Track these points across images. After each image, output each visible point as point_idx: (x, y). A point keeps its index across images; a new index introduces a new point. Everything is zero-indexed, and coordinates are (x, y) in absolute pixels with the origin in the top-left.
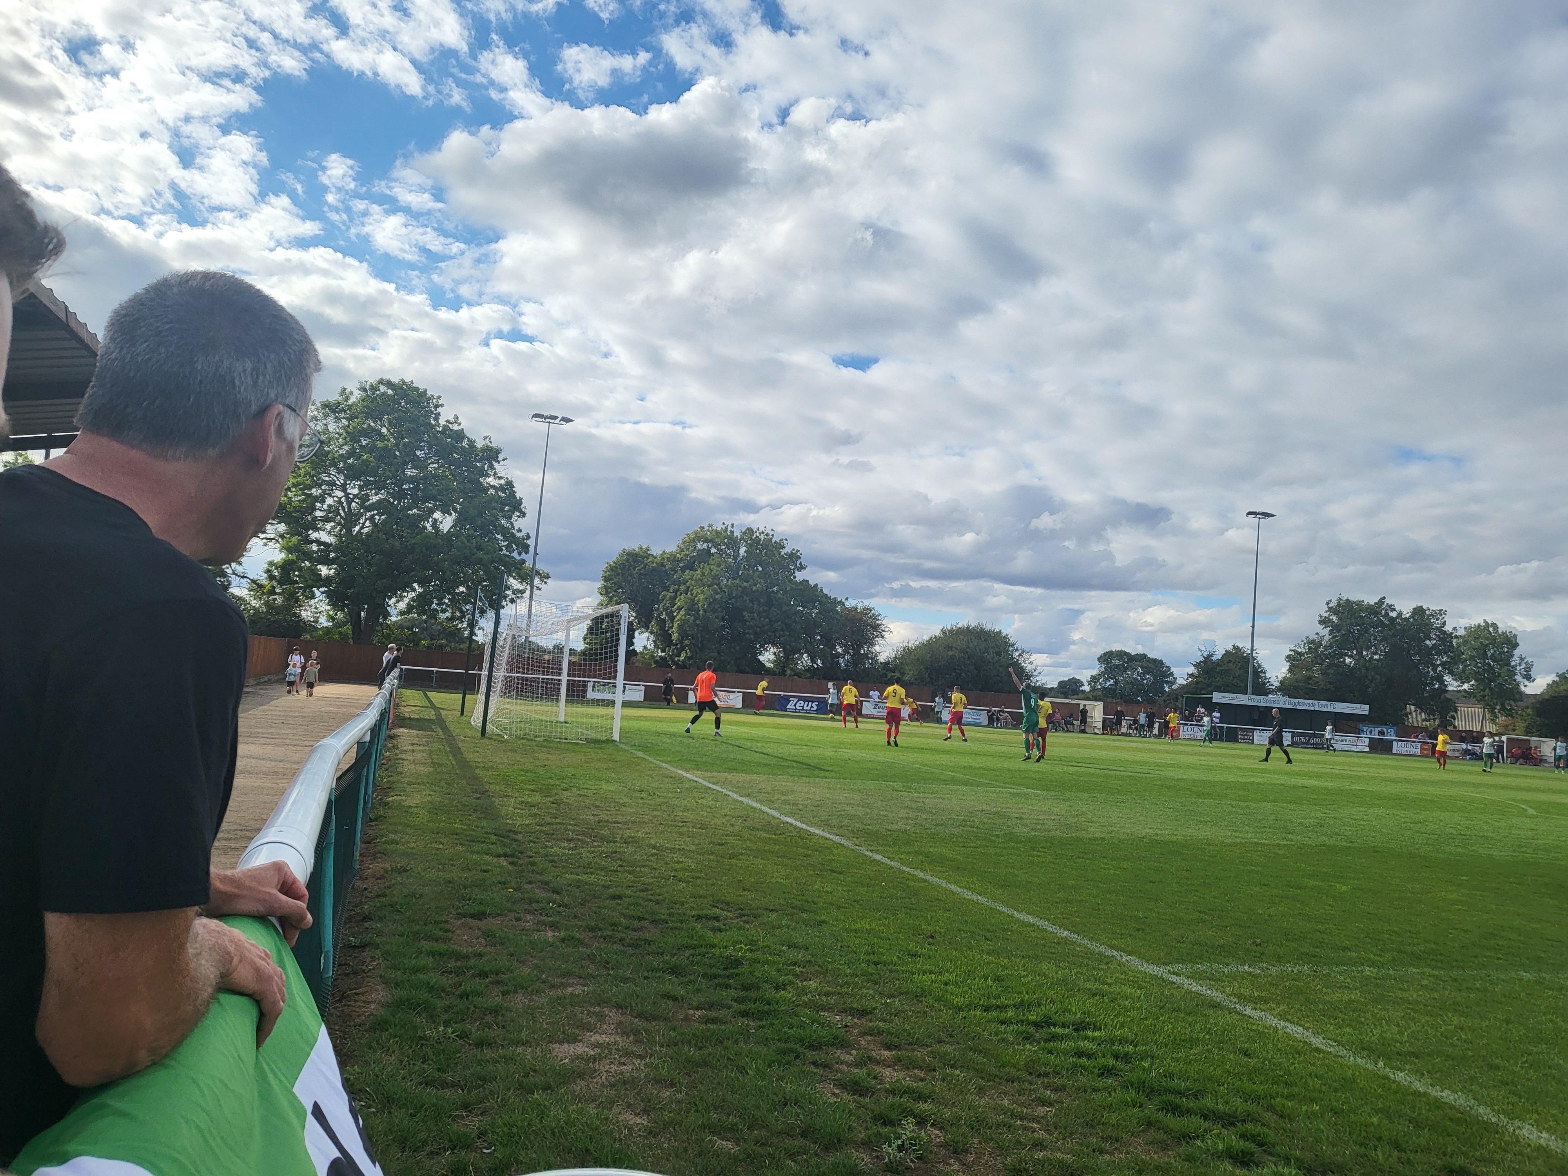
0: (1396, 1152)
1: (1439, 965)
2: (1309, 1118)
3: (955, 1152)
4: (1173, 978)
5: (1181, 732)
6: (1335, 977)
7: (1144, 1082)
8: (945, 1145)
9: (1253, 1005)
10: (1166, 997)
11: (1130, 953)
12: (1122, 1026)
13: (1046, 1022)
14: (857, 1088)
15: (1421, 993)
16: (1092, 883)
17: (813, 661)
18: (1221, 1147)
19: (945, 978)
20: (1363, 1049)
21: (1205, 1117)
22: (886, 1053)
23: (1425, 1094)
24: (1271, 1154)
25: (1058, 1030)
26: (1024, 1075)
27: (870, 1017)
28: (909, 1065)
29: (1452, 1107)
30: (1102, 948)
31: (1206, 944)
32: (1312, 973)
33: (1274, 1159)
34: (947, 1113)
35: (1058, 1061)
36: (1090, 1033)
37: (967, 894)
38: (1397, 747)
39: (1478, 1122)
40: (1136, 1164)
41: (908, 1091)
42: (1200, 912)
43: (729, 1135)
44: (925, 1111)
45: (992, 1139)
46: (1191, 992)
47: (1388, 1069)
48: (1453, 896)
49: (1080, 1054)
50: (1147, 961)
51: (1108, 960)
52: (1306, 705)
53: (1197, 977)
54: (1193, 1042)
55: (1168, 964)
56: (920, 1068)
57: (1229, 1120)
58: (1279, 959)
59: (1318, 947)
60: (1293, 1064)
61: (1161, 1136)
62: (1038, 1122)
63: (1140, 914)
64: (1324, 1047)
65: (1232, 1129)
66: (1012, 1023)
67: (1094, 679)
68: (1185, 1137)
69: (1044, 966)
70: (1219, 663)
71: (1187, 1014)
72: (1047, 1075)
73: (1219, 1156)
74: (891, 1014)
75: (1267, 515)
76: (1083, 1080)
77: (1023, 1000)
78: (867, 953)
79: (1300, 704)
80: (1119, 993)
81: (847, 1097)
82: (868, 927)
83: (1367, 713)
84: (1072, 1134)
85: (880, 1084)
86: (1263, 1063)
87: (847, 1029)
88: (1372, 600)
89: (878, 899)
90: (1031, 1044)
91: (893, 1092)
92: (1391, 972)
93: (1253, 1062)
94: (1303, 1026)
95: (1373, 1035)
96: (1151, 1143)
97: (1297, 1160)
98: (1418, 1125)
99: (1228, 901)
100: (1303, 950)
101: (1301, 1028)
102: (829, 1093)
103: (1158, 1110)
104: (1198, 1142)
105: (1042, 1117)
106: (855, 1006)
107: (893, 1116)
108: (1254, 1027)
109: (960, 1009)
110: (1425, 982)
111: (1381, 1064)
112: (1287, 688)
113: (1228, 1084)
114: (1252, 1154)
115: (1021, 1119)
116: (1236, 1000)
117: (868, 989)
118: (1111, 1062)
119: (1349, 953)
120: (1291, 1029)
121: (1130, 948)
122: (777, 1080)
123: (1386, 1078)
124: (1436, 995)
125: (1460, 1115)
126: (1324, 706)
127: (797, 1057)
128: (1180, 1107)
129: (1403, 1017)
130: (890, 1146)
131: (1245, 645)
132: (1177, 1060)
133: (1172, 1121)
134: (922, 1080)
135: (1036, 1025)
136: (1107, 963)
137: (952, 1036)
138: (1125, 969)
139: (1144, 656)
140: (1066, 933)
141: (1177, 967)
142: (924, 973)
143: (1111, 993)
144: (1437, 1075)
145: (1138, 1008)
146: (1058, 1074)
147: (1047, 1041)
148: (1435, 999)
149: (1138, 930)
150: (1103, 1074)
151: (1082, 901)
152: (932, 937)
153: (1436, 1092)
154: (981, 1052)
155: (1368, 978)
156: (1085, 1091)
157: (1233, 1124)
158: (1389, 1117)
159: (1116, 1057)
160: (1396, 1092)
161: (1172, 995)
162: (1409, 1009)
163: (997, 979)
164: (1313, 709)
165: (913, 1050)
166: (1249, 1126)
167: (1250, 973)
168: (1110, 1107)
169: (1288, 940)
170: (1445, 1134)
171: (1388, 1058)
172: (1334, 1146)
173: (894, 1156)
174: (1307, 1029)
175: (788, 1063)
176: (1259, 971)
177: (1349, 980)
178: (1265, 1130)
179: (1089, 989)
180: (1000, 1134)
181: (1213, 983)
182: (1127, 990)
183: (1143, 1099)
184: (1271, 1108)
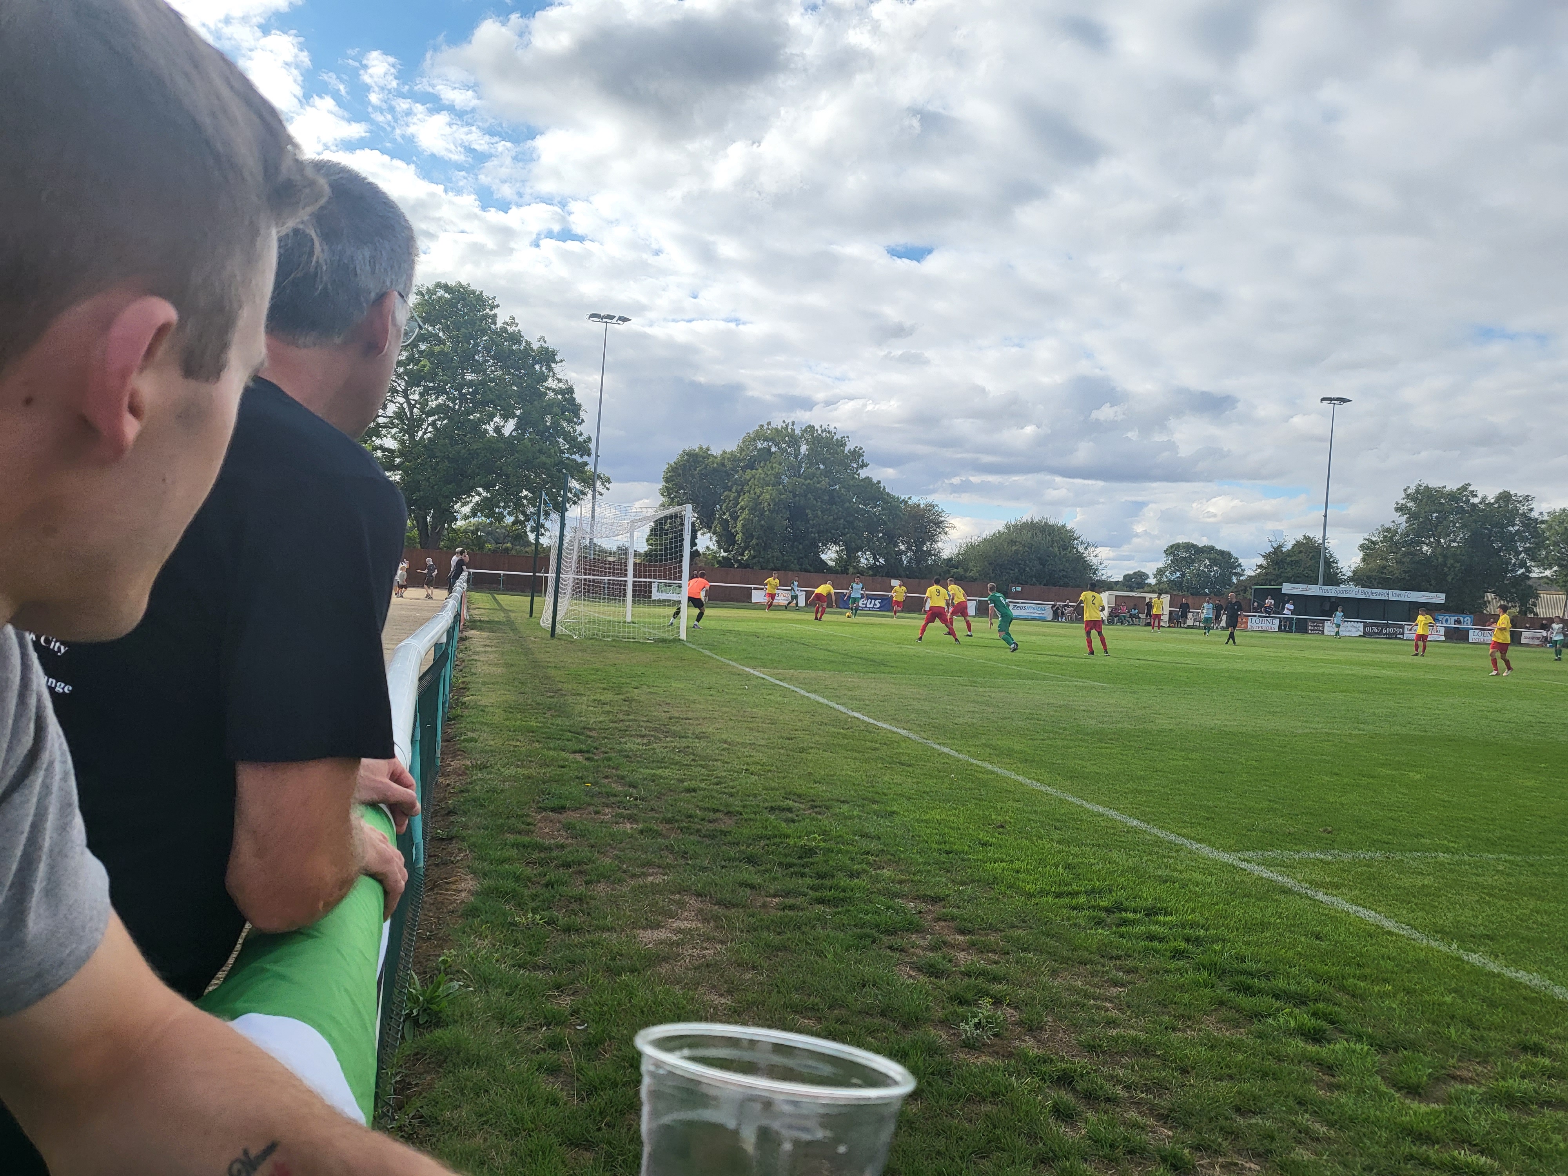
0: (1469, 1030)
1: (1515, 850)
2: (1381, 997)
3: (1030, 1030)
4: (1244, 865)
5: (1249, 624)
6: (1408, 863)
7: (1216, 964)
8: (1021, 1023)
9: (1325, 890)
10: (1237, 883)
11: (1200, 841)
12: (1193, 911)
13: (1117, 908)
14: (933, 971)
15: (1496, 878)
16: (1160, 774)
17: (875, 558)
18: (1293, 1024)
19: (1017, 865)
20: (1436, 932)
21: (1277, 997)
22: (960, 938)
23: (1499, 975)
24: (1342, 1031)
25: (1130, 916)
26: (1096, 958)
27: (943, 903)
28: (983, 949)
29: (1527, 987)
30: (1172, 837)
31: (1277, 832)
32: (1385, 859)
33: (1346, 1036)
34: (1022, 993)
35: (1129, 944)
36: (1161, 918)
37: (1036, 785)
38: (1473, 636)
39: (1553, 1001)
40: (1209, 1040)
41: (983, 973)
42: (1270, 801)
43: (810, 1014)
44: (999, 992)
45: (1066, 1018)
46: (1262, 878)
47: (1462, 951)
48: (1530, 783)
49: (1151, 938)
50: (1218, 849)
51: (1179, 848)
52: (1379, 594)
53: (1267, 863)
54: (1264, 926)
55: (1238, 851)
56: (994, 952)
57: (1300, 1000)
58: (1351, 846)
59: (1390, 834)
60: (1365, 946)
61: (1232, 1014)
62: (1111, 1001)
63: (1210, 804)
64: (1396, 931)
65: (1304, 1008)
66: (1083, 908)
67: (1160, 572)
68: (1256, 1015)
69: (1115, 855)
70: (1289, 553)
71: (1259, 899)
72: (1119, 957)
73: (1291, 1033)
74: (964, 901)
75: (1342, 400)
76: (1155, 962)
77: (1093, 888)
78: (938, 843)
79: (1372, 594)
80: (1190, 880)
81: (921, 978)
82: (938, 817)
83: (1443, 602)
84: (1144, 1013)
85: (955, 966)
86: (1335, 945)
87: (921, 915)
88: (1452, 486)
89: (948, 791)
90: (1102, 928)
91: (968, 974)
92: (1466, 858)
93: (1324, 944)
94: (1375, 910)
95: (1447, 919)
96: (1223, 1021)
97: (1370, 1037)
98: (1492, 1005)
99: (1299, 790)
100: (1375, 837)
101: (1373, 913)
102: (905, 976)
103: (1230, 990)
104: (1270, 1021)
105: (1115, 997)
106: (928, 893)
107: (969, 996)
108: (1326, 912)
109: (1031, 895)
110: (1501, 868)
111: (1455, 946)
112: (1360, 578)
113: (1300, 965)
114: (1324, 1031)
115: (1094, 999)
116: (1308, 885)
117: (941, 876)
118: (1183, 945)
119: (1422, 840)
120: (1363, 913)
121: (1200, 837)
122: (855, 963)
123: (1459, 959)
124: (1512, 880)
125: (1535, 995)
126: (1398, 595)
127: (873, 942)
128: (1251, 988)
129: (1478, 901)
130: (967, 1024)
131: (1317, 535)
132: (1248, 943)
133: (1243, 1001)
134: (996, 963)
135: (1108, 910)
136: (1178, 851)
137: (1024, 922)
138: (1196, 856)
139: (1211, 548)
140: (1135, 823)
141: (1248, 854)
142: (996, 861)
143: (1182, 880)
144: (1513, 956)
145: (1209, 894)
146: (1130, 956)
147: (1119, 925)
148: (1510, 883)
149: (1208, 819)
150: (1174, 956)
151: (1151, 791)
152: (1002, 827)
153: (1510, 973)
154: (1053, 936)
155: (1442, 864)
156: (1158, 973)
157: (1304, 1003)
158: (1462, 997)
159: (1188, 940)
160: (1469, 973)
161: (1243, 881)
162: (1484, 893)
163: (1068, 866)
164: (1386, 598)
165: (987, 935)
166: (1321, 1005)
167: (1322, 860)
168: (1182, 988)
169: (1360, 827)
170: (1519, 1013)
171: (1462, 941)
172: (1406, 1024)
173: (972, 1034)
174: (1380, 913)
175: (865, 947)
176: (1330, 858)
177: (1422, 866)
178: (1337, 1008)
179: (1160, 876)
180: (1074, 1012)
181: (1283, 869)
182: (1197, 876)
183: (1214, 979)
184: (1343, 989)
